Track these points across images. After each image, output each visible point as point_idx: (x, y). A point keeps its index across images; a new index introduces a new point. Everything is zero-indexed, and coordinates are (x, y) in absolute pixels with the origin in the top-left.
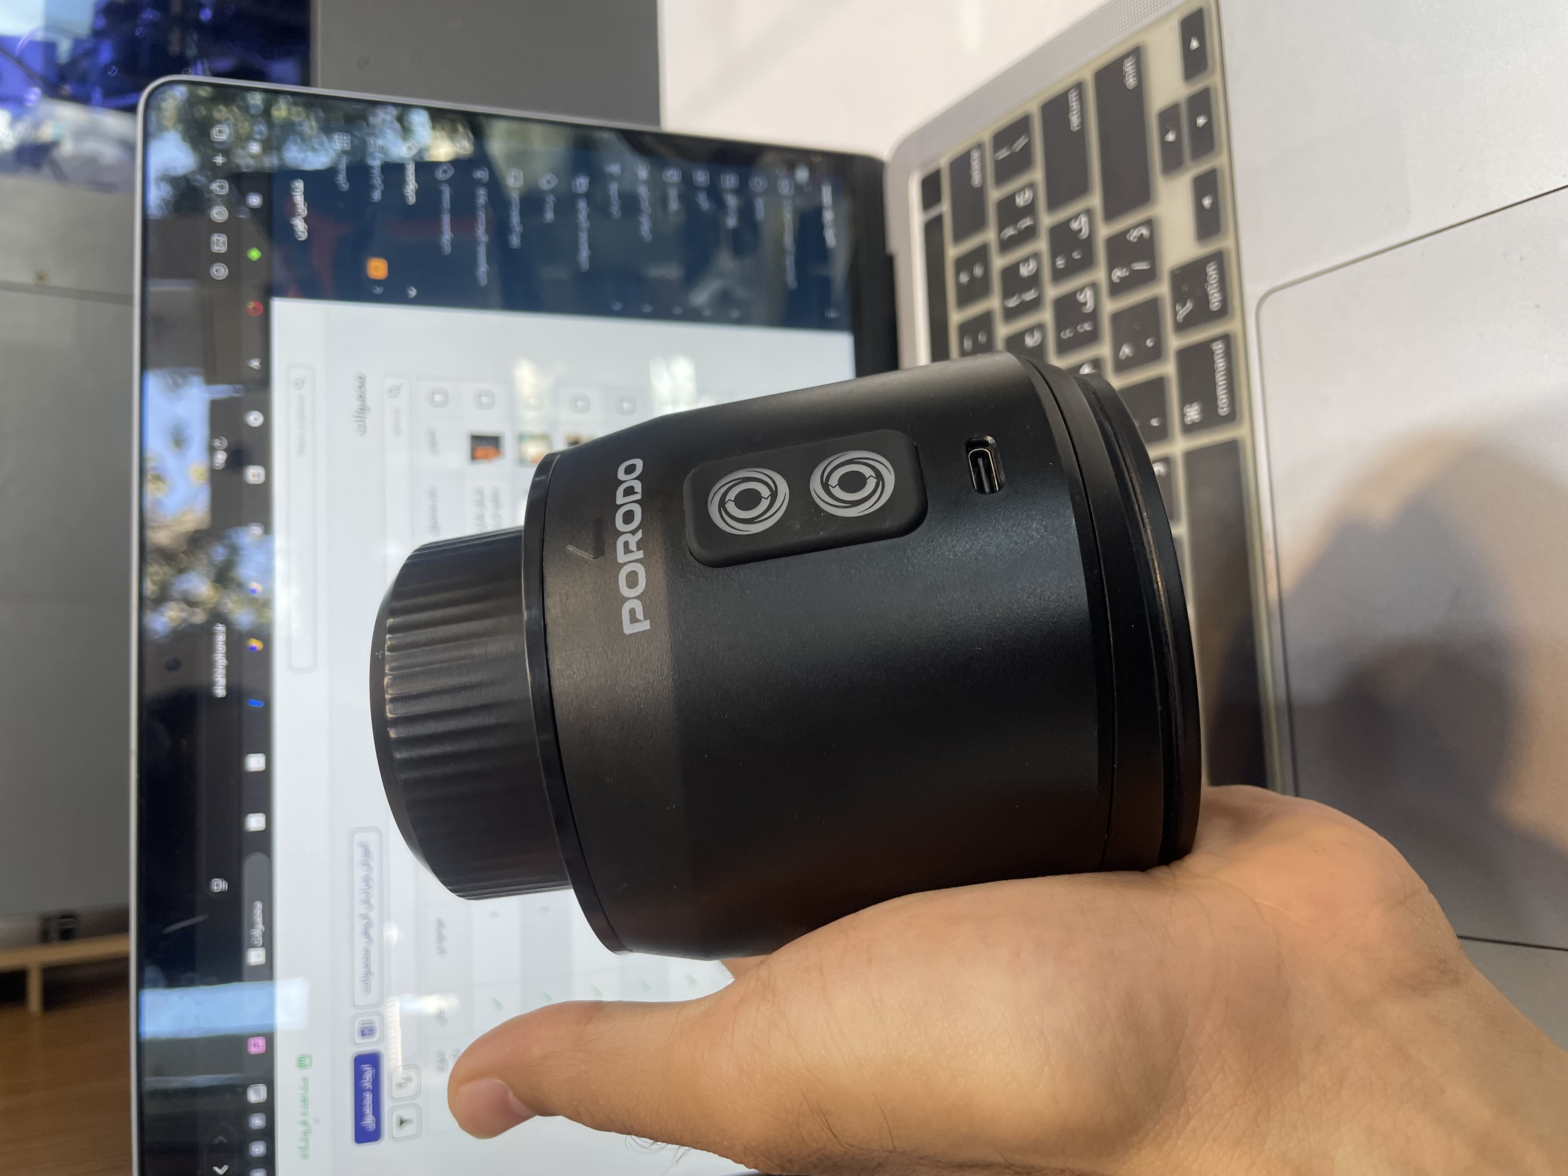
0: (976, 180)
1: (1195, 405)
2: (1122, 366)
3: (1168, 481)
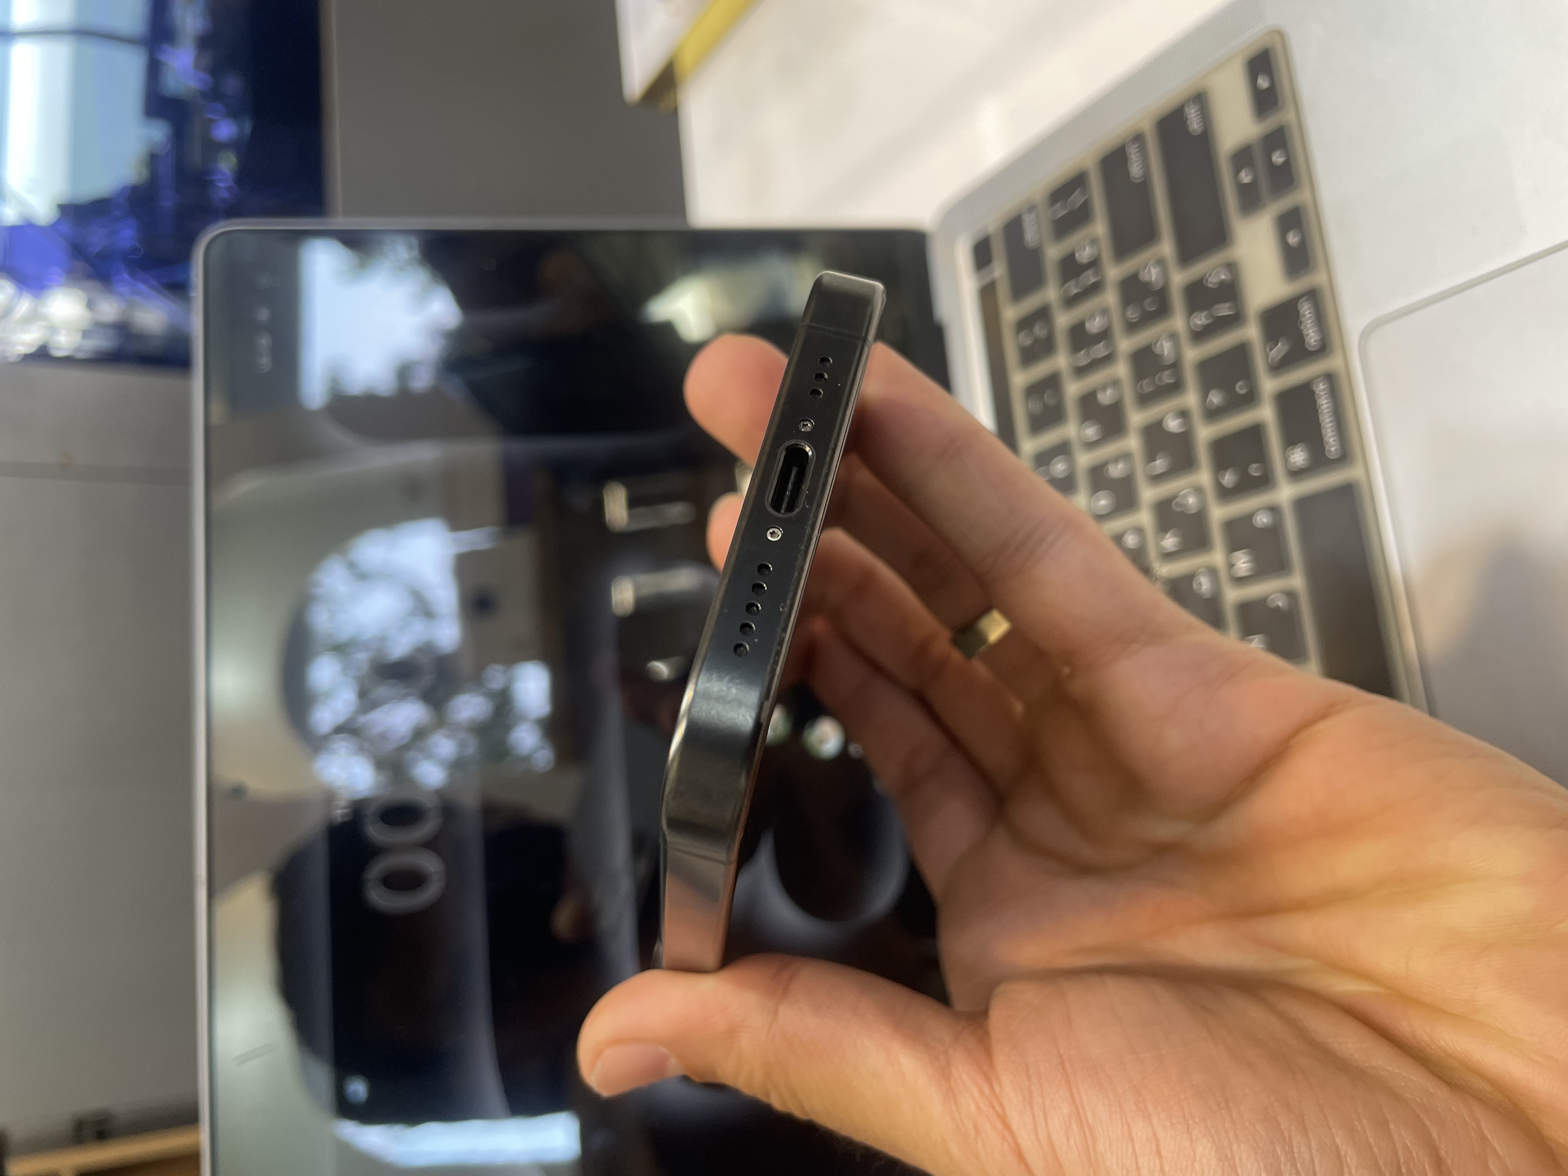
0: (1031, 240)
1: (1298, 448)
2: (1212, 414)
3: (1275, 532)
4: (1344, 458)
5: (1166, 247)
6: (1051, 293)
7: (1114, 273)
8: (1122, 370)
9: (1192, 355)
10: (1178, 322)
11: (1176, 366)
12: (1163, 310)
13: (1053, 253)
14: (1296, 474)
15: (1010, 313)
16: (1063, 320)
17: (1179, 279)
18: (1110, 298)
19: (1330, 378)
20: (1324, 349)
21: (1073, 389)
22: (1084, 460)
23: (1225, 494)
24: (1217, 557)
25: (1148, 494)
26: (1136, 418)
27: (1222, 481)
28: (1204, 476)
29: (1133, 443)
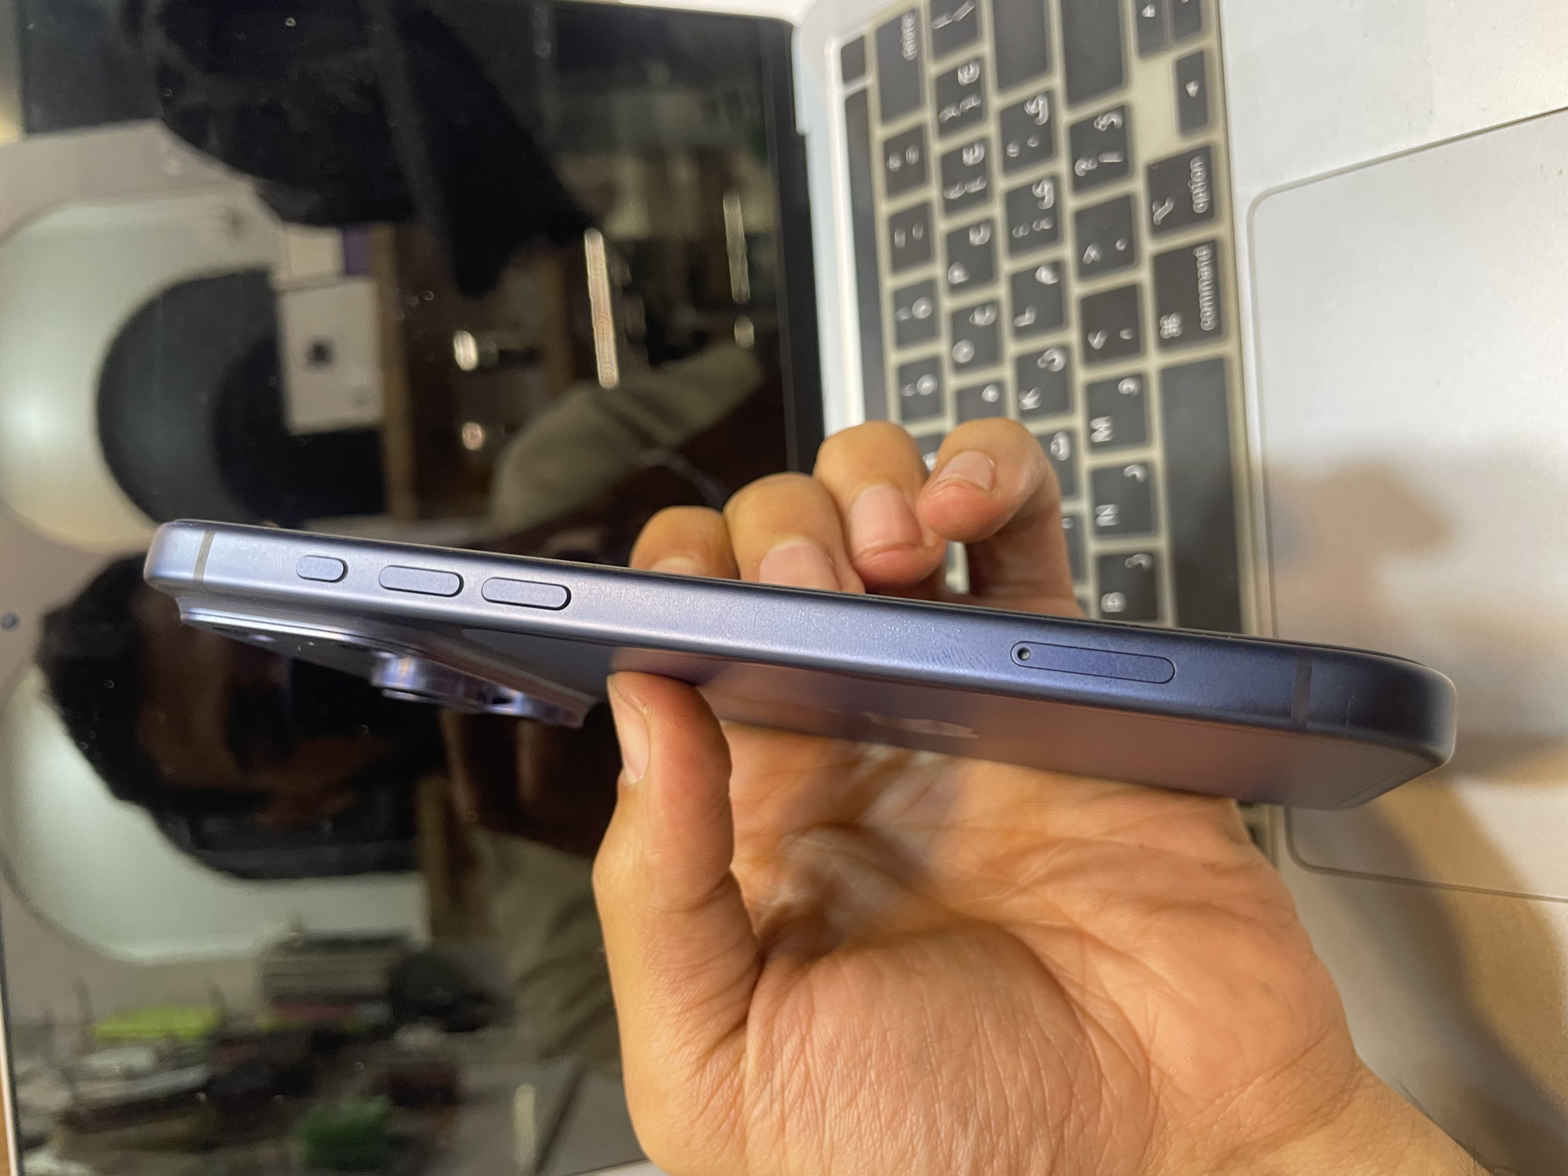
0: (909, 50)
1: (1173, 317)
2: (1086, 271)
3: (1139, 400)
4: (1218, 332)
5: (1056, 80)
6: (927, 115)
7: (996, 102)
8: (996, 210)
9: (1071, 203)
10: (1062, 166)
11: (1054, 212)
12: (1047, 151)
13: (932, 69)
14: (1166, 344)
15: (880, 133)
16: (937, 147)
17: (1066, 117)
18: (991, 129)
19: (1213, 245)
20: (1210, 214)
21: (942, 225)
22: (948, 304)
23: (1091, 357)
24: (1078, 421)
25: (1012, 348)
26: (1007, 266)
27: (1091, 341)
28: (1072, 336)
29: (1001, 291)
